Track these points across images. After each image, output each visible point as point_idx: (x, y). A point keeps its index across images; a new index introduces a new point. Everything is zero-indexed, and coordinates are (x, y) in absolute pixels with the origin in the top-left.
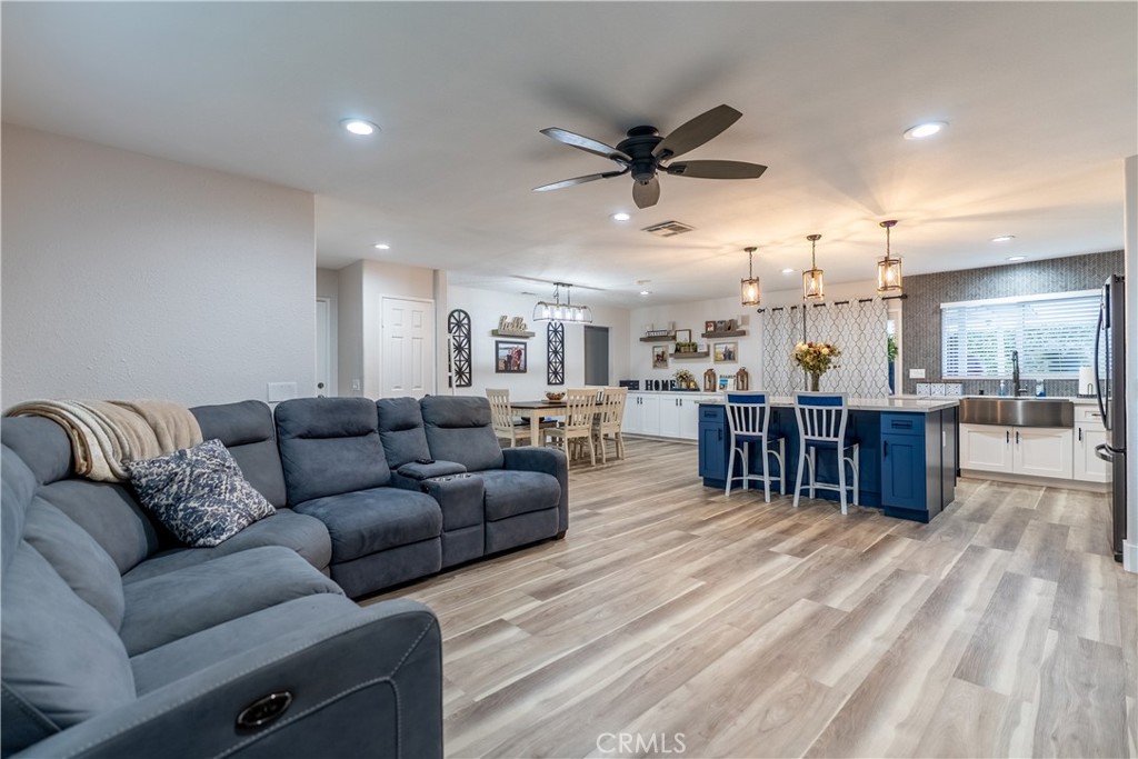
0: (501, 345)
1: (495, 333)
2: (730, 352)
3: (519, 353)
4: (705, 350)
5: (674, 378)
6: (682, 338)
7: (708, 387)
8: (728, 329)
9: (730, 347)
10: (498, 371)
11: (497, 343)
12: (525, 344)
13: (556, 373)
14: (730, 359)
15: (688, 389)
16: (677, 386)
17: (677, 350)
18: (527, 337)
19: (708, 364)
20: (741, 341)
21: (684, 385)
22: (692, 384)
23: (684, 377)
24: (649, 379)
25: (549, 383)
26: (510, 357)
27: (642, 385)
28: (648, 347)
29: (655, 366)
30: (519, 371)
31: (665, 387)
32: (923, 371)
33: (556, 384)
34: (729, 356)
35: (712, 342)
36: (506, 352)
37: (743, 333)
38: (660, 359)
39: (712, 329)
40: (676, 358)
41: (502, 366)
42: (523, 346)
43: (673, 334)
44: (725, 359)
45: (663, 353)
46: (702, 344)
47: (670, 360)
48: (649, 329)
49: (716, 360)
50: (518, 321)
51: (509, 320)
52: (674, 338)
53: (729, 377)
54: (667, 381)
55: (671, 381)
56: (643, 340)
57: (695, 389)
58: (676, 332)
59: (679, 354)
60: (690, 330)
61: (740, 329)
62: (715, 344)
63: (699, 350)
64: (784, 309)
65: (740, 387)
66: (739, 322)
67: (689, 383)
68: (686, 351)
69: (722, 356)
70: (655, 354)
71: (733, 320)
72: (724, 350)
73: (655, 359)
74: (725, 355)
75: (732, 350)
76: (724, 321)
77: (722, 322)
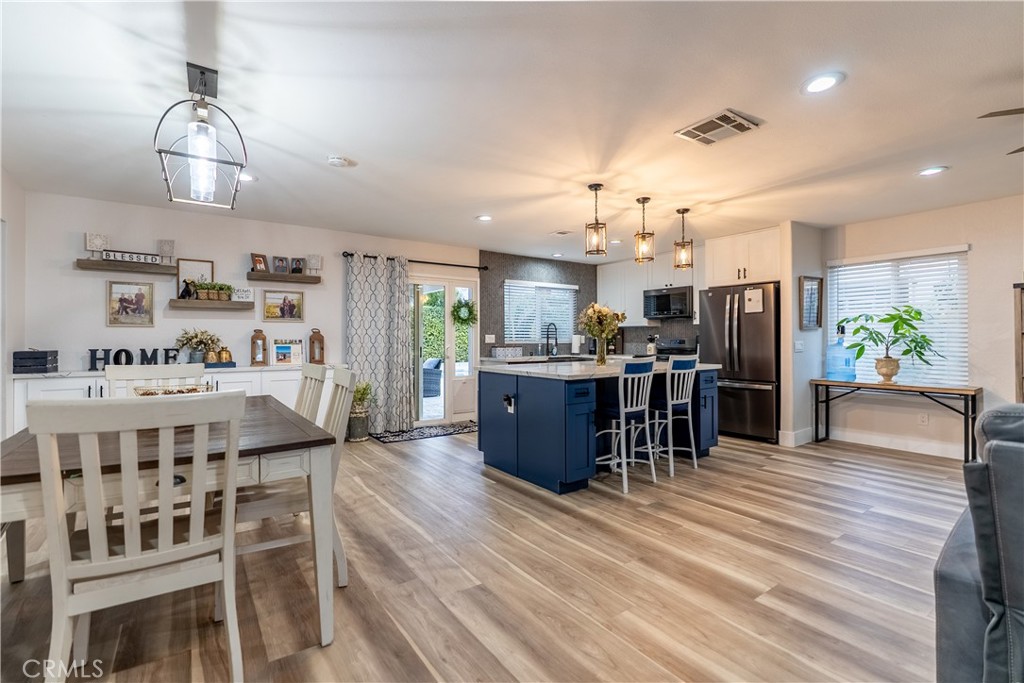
2: (292, 307)
5: (174, 344)
8: (296, 272)
9: (293, 298)
14: (292, 315)
15: (219, 364)
17: (186, 294)
19: (254, 321)
20: (310, 292)
22: (224, 355)
23: (199, 342)
24: (98, 347)
28: (95, 282)
29: (114, 322)
32: (494, 336)
34: (290, 311)
35: (260, 287)
37: (316, 280)
38: (135, 308)
39: (262, 266)
40: (180, 309)
43: (174, 263)
44: (283, 316)
45: (140, 297)
46: (244, 289)
47: (161, 311)
48: (100, 243)
49: (269, 316)
52: (172, 272)
53: (291, 342)
54: (155, 351)
55: (167, 351)
56: (83, 265)
57: (231, 364)
58: (178, 260)
59: (191, 301)
60: (212, 262)
61: (314, 273)
62: (266, 291)
63: (235, 298)
64: (379, 258)
65: (317, 357)
66: (313, 263)
67: (219, 353)
68: (211, 297)
69: (278, 312)
70: (116, 296)
71: (303, 260)
72: (281, 301)
73: (117, 306)
74: (282, 310)
75: (295, 302)
76: (286, 259)
77: (281, 260)
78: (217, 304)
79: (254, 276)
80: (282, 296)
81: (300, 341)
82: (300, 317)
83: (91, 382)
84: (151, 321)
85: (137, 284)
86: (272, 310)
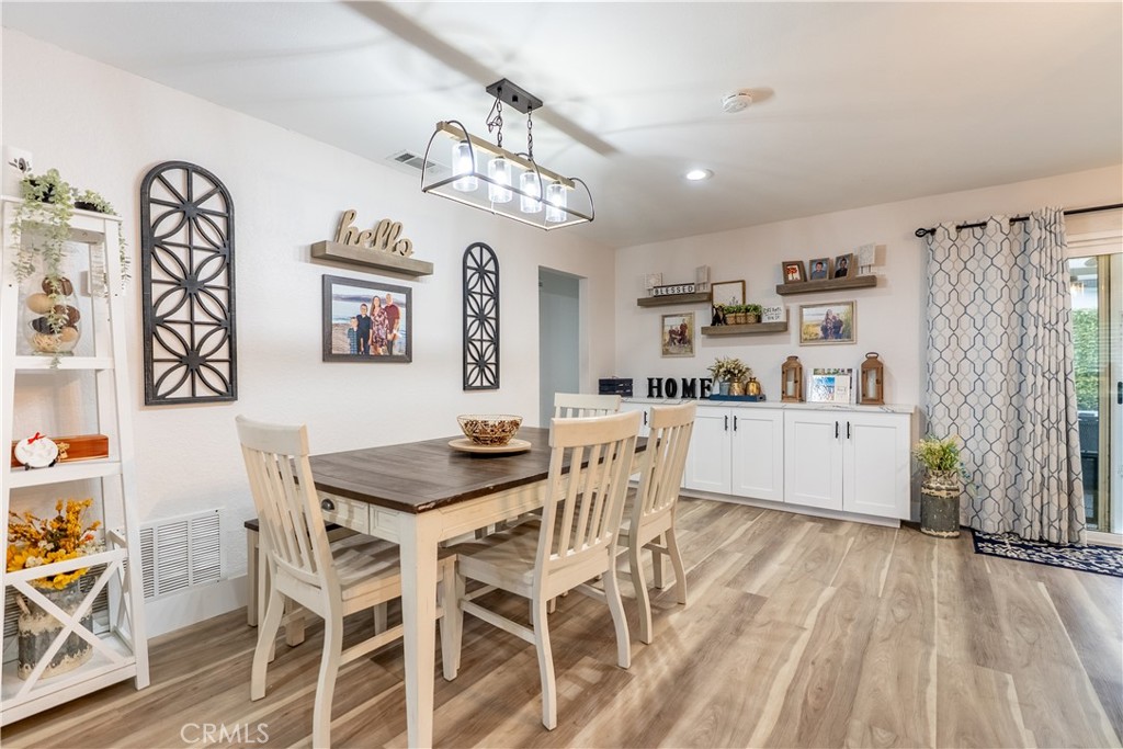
0: (337, 289)
1: (318, 254)
2: (839, 323)
3: (391, 312)
4: (782, 319)
5: (709, 375)
6: (726, 296)
7: (790, 392)
8: (841, 275)
9: (840, 312)
10: (329, 355)
11: (326, 282)
12: (408, 292)
13: (481, 364)
14: (838, 336)
15: (745, 397)
16: (716, 390)
17: (717, 320)
18: (413, 275)
19: (787, 347)
20: (863, 299)
21: (737, 390)
22: (752, 387)
23: (733, 373)
24: (655, 376)
25: (467, 387)
26: (364, 324)
27: (640, 388)
28: (654, 315)
29: (666, 353)
30: (390, 358)
31: (689, 391)
33: (482, 388)
34: (836, 331)
35: (794, 303)
36: (355, 309)
37: (870, 282)
38: (680, 339)
39: (797, 276)
40: (711, 336)
41: (343, 344)
42: (402, 298)
43: (708, 290)
44: (826, 337)
45: (684, 327)
46: (774, 307)
47: (698, 340)
48: (653, 282)
49: (805, 340)
50: (387, 231)
51: (363, 224)
52: (710, 298)
53: (836, 372)
54: (693, 380)
55: (703, 381)
56: (644, 303)
57: (760, 397)
58: (712, 285)
59: (721, 328)
60: (743, 282)
61: (866, 273)
62: (802, 307)
63: (765, 320)
64: (991, 225)
65: (872, 393)
66: (867, 259)
67: (747, 385)
68: (738, 321)
69: (819, 331)
70: (667, 329)
71: (850, 256)
72: (823, 318)
73: (667, 338)
74: (825, 329)
75: (842, 317)
76: (826, 260)
77: (820, 262)
78: (743, 329)
79: (786, 290)
80: (824, 310)
81: (850, 371)
82: (849, 337)
83: (647, 408)
84: (691, 351)
85: (681, 315)
86: (811, 330)
